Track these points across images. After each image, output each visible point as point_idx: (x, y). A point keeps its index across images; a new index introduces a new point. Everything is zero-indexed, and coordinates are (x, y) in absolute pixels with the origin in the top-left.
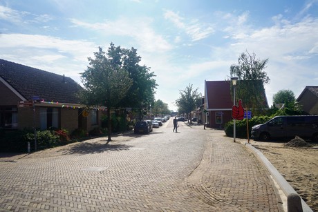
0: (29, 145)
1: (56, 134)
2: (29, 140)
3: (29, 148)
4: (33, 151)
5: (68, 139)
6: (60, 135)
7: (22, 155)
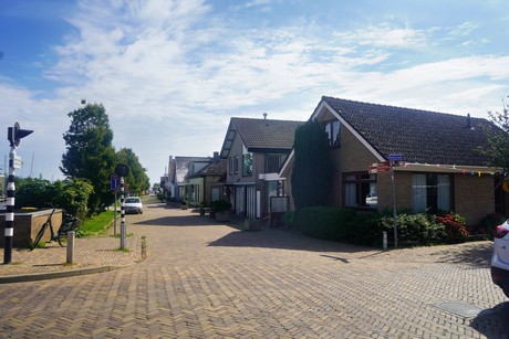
0: (385, 236)
1: (438, 222)
2: (385, 229)
3: (385, 241)
4: (391, 246)
5: (465, 233)
6: (447, 225)
7: (372, 253)
